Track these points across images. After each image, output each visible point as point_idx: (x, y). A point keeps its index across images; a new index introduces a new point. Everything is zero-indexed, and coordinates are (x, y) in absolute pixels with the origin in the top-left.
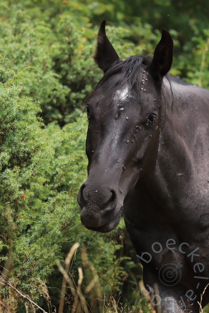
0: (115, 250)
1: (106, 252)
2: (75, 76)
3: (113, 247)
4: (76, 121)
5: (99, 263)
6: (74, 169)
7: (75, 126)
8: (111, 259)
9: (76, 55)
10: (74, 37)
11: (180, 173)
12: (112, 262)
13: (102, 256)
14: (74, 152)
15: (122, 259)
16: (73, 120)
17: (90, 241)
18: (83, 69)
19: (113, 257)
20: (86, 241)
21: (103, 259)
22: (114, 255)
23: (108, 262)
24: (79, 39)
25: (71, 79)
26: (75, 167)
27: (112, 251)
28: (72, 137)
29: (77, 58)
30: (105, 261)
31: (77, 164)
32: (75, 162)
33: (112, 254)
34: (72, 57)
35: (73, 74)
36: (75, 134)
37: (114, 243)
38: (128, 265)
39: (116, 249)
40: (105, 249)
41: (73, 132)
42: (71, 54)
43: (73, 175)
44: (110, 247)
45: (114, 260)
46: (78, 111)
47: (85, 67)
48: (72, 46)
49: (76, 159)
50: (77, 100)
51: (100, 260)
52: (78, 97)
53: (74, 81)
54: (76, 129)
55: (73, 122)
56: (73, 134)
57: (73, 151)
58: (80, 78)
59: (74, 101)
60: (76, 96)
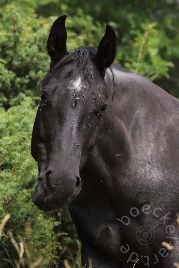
0: (54, 227)
1: (45, 228)
2: (19, 63)
3: (52, 223)
4: (20, 104)
5: (38, 238)
6: (17, 149)
7: (19, 109)
8: (50, 235)
9: (21, 43)
10: (19, 26)
11: (118, 154)
12: (51, 237)
13: (41, 231)
14: (17, 134)
15: (59, 234)
16: (17, 103)
17: (30, 217)
18: (28, 56)
19: (52, 232)
20: (26, 217)
21: (42, 234)
22: (53, 231)
23: (47, 237)
24: (24, 28)
25: (16, 65)
26: (18, 147)
27: (51, 227)
28: (16, 120)
29: (22, 45)
30: (44, 237)
31: (20, 144)
32: (18, 142)
33: (50, 230)
34: (17, 44)
35: (18, 60)
36: (19, 116)
37: (53, 220)
38: (65, 241)
39: (54, 225)
40: (44, 225)
41: (17, 114)
42: (17, 41)
43: (16, 154)
44: (49, 224)
45: (52, 236)
46: (22, 95)
47: (29, 54)
48: (17, 34)
49: (19, 140)
50: (22, 84)
51: (39, 235)
52: (22, 81)
53: (18, 66)
54: (20, 112)
55: (17, 105)
56: (17, 116)
57: (16, 132)
58: (24, 64)
59: (19, 86)
60: (21, 81)
